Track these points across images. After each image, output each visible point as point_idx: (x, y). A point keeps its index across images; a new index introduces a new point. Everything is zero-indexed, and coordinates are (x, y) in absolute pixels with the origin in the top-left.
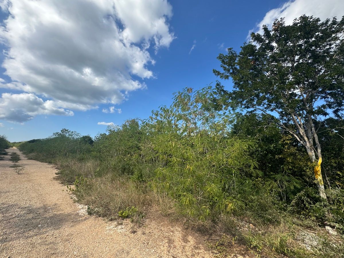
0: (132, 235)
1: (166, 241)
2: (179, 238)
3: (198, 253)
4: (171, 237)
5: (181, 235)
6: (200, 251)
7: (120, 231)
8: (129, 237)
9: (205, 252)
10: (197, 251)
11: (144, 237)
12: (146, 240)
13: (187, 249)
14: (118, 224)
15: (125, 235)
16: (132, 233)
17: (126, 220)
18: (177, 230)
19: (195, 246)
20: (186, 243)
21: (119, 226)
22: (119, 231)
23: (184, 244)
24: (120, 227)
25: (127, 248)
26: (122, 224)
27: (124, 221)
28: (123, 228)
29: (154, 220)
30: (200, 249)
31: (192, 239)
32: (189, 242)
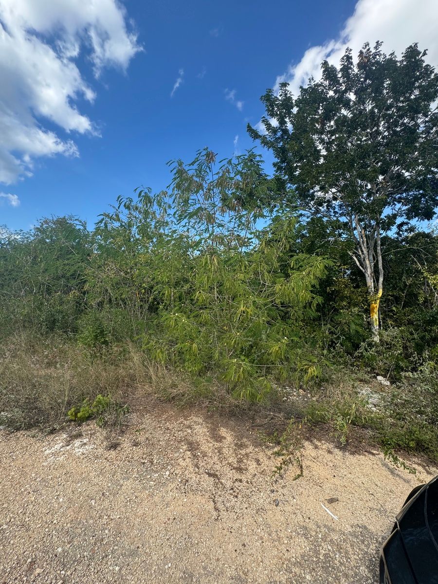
0: (113, 453)
1: (185, 447)
2: (205, 435)
3: (247, 455)
4: (190, 438)
5: (206, 430)
6: (248, 451)
7: (81, 450)
8: (106, 459)
9: (257, 449)
10: (243, 452)
11: (139, 451)
12: (145, 456)
13: (227, 453)
14: (71, 437)
15: (97, 457)
16: (109, 450)
17: (88, 425)
18: (195, 422)
19: (237, 444)
20: (220, 441)
21: (76, 441)
22: (78, 451)
23: (217, 445)
24: (77, 443)
25: (110, 485)
26: (79, 435)
27: (84, 428)
28: (85, 444)
29: (148, 412)
30: (246, 446)
31: (227, 432)
32: (225, 438)
